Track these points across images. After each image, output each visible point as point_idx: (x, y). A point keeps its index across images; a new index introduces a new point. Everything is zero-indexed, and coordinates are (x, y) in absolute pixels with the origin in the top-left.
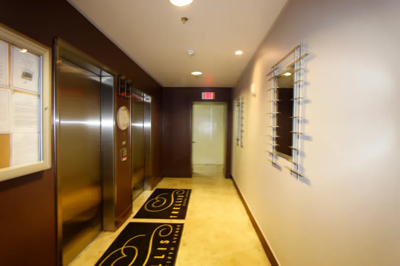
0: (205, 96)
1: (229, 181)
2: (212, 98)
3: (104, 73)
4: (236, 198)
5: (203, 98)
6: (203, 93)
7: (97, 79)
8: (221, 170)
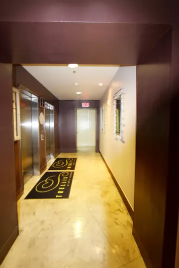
0: (83, 105)
1: (98, 154)
2: (88, 106)
3: (33, 96)
4: (102, 161)
5: (83, 106)
6: (83, 104)
7: (29, 99)
8: (94, 149)
